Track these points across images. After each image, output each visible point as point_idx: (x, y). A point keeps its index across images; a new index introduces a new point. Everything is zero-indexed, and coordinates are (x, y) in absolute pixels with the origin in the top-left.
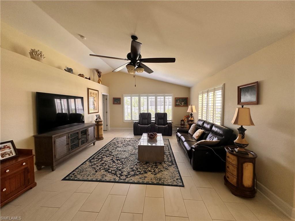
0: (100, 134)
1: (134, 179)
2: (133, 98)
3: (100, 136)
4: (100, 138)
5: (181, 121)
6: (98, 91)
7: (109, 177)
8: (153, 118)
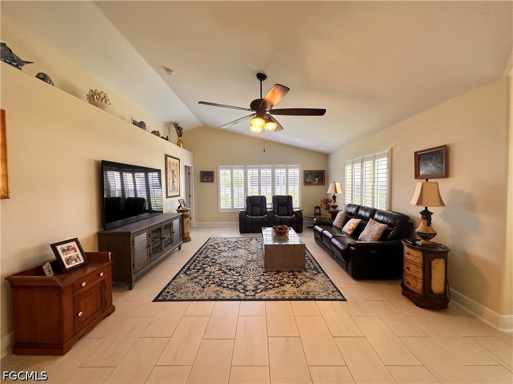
0: (186, 231)
1: (267, 294)
2: (235, 171)
3: (186, 235)
4: (186, 239)
5: (316, 208)
6: (179, 159)
7: (227, 293)
8: (269, 205)
